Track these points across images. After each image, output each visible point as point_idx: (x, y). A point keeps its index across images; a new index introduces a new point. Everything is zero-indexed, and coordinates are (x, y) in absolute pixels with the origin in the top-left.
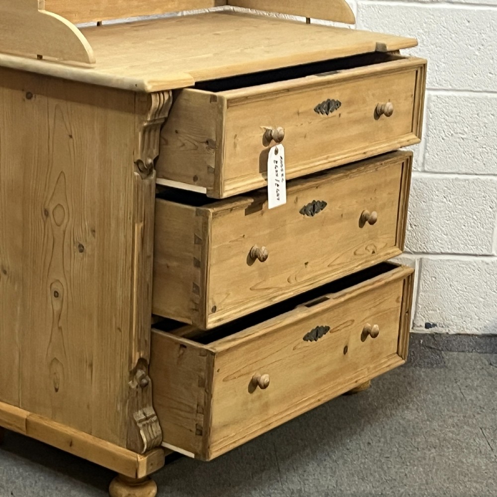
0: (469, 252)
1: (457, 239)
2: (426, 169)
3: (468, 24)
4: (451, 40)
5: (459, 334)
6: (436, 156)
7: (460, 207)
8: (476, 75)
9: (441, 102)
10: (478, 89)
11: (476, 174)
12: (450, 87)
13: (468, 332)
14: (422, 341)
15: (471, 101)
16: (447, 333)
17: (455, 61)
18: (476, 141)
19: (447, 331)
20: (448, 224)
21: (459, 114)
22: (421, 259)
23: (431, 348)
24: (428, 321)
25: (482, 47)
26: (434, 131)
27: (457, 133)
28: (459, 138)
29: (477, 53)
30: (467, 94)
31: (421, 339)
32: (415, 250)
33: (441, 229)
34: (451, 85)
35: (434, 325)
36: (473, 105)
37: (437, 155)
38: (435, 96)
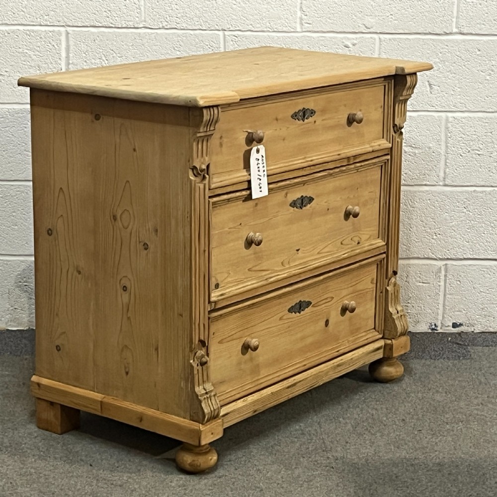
0: (489, 257)
1: (477, 245)
2: (447, 183)
3: (478, 53)
4: (464, 67)
5: (483, 332)
6: (456, 171)
7: (479, 216)
8: (488, 97)
9: (458, 122)
10: (491, 110)
11: (492, 186)
12: (465, 109)
13: (492, 330)
14: (450, 339)
15: (485, 121)
16: (473, 332)
17: (469, 86)
18: (491, 157)
19: (473, 330)
20: (469, 232)
21: (474, 133)
22: (446, 264)
23: (458, 344)
24: (454, 322)
25: (492, 73)
26: (453, 148)
27: (473, 150)
28: (475, 154)
29: (488, 78)
30: (480, 115)
31: (449, 337)
32: (441, 257)
33: (463, 237)
34: (466, 107)
35: (461, 325)
36: (487, 124)
37: (456, 169)
38: (452, 117)
